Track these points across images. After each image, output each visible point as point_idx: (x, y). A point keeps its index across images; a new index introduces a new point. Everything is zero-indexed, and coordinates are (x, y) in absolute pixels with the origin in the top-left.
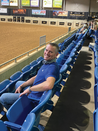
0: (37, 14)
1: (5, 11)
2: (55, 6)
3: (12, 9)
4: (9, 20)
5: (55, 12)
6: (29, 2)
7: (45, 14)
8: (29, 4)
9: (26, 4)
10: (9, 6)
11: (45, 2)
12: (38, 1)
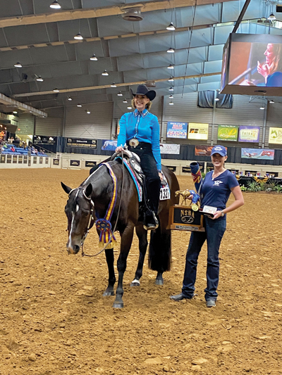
0: (252, 157)
3: (193, 148)
4: (186, 170)
6: (236, 132)
7: (272, 158)
8: (235, 136)
9: (228, 136)
10: (187, 139)
12: (257, 130)
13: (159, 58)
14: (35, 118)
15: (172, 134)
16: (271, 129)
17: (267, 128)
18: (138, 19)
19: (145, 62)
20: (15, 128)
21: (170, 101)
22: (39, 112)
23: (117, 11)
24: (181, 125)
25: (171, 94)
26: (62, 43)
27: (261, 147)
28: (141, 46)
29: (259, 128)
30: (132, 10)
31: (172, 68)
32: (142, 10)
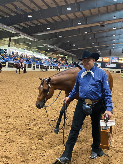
1: (114, 66)
3: (120, 65)
4: (117, 72)
10: (118, 63)
13: (110, 38)
14: (72, 57)
15: (113, 61)
18: (104, 26)
19: (106, 39)
20: (67, 59)
21: (113, 51)
22: (74, 55)
23: (98, 24)
24: (116, 58)
25: (114, 49)
26: (81, 35)
28: (105, 34)
30: (102, 23)
31: (114, 41)
32: (106, 23)
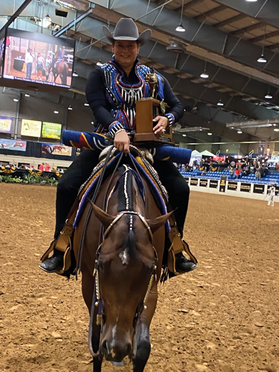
2: (46, 135)
5: (45, 146)
11: (25, 125)
12: (10, 121)
16: (24, 121)
17: (20, 120)
27: (14, 138)
29: (12, 119)
